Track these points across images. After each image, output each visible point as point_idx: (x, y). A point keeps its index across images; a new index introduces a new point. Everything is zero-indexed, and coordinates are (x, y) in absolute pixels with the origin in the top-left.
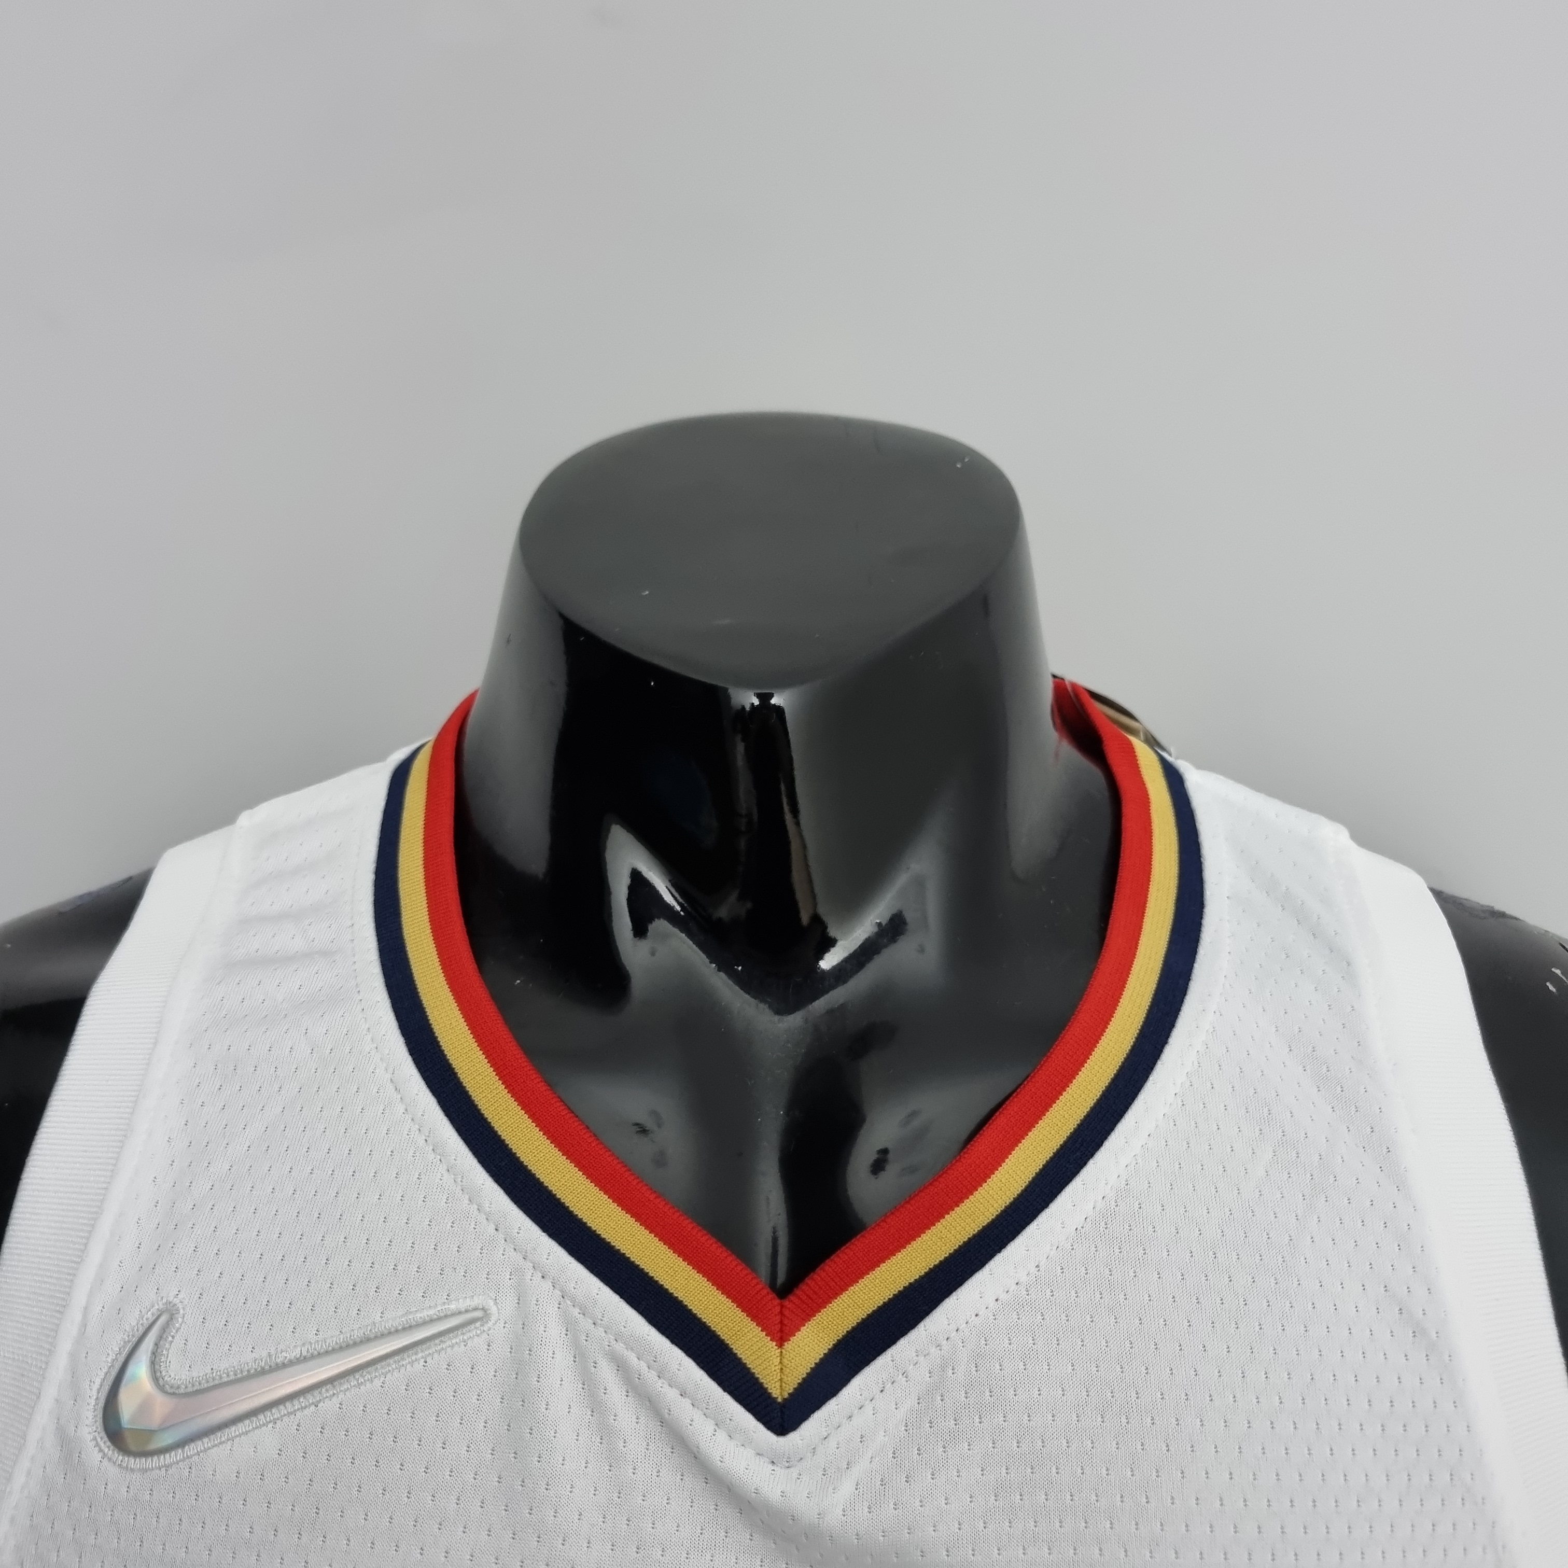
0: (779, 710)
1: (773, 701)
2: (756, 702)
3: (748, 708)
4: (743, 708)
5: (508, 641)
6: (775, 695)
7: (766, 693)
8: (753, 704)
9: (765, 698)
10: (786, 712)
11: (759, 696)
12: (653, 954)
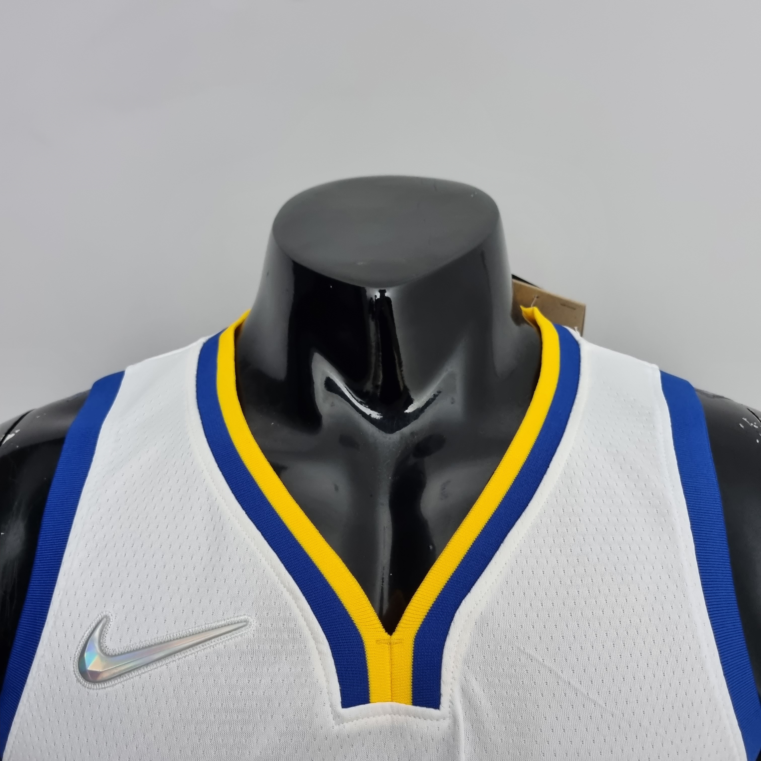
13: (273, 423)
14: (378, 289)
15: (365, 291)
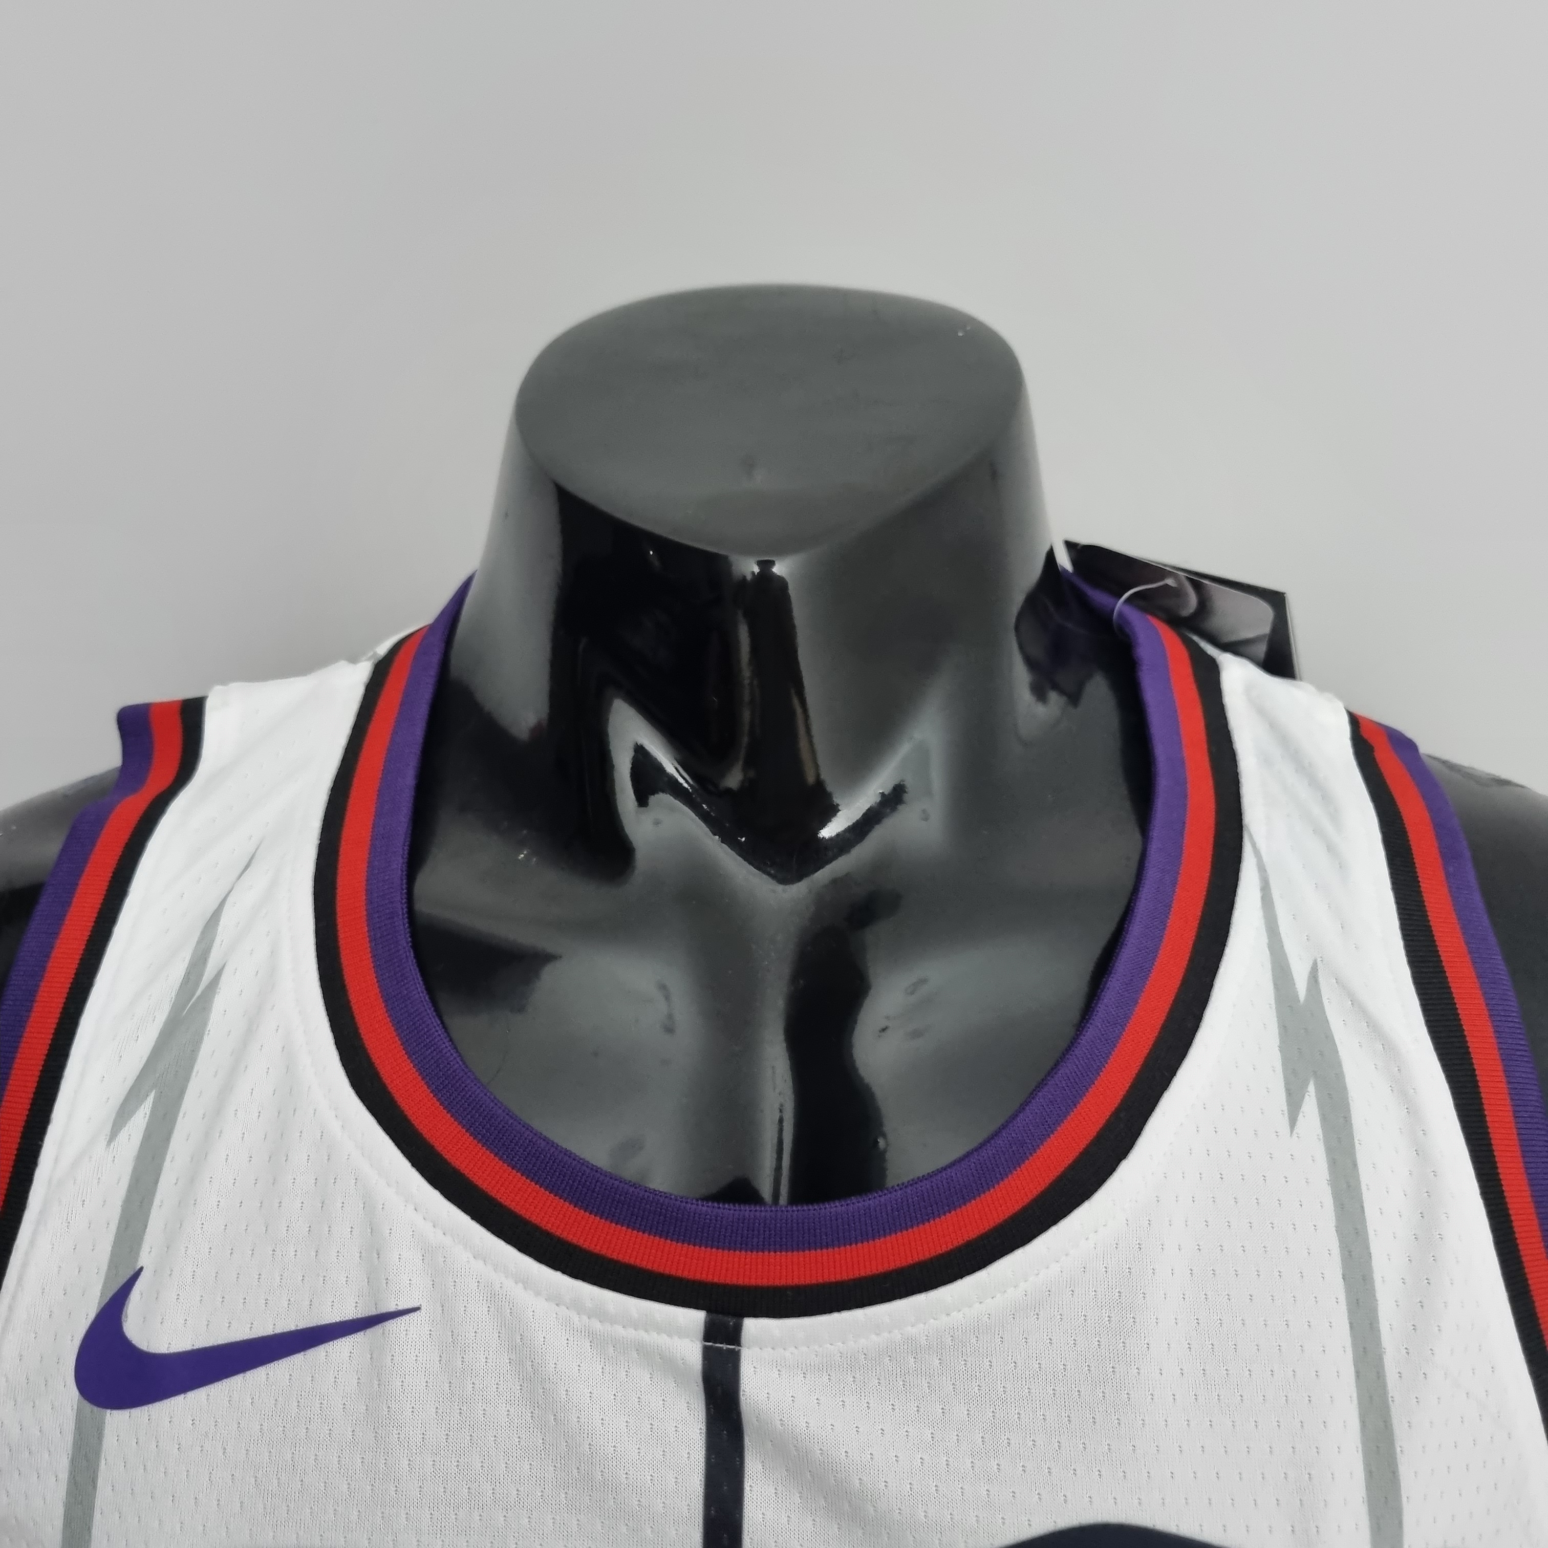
0: (781, 581)
4: (744, 577)
7: (767, 560)
9: (765, 566)
10: (788, 582)
13: (522, 856)
14: (755, 561)
15: (729, 563)
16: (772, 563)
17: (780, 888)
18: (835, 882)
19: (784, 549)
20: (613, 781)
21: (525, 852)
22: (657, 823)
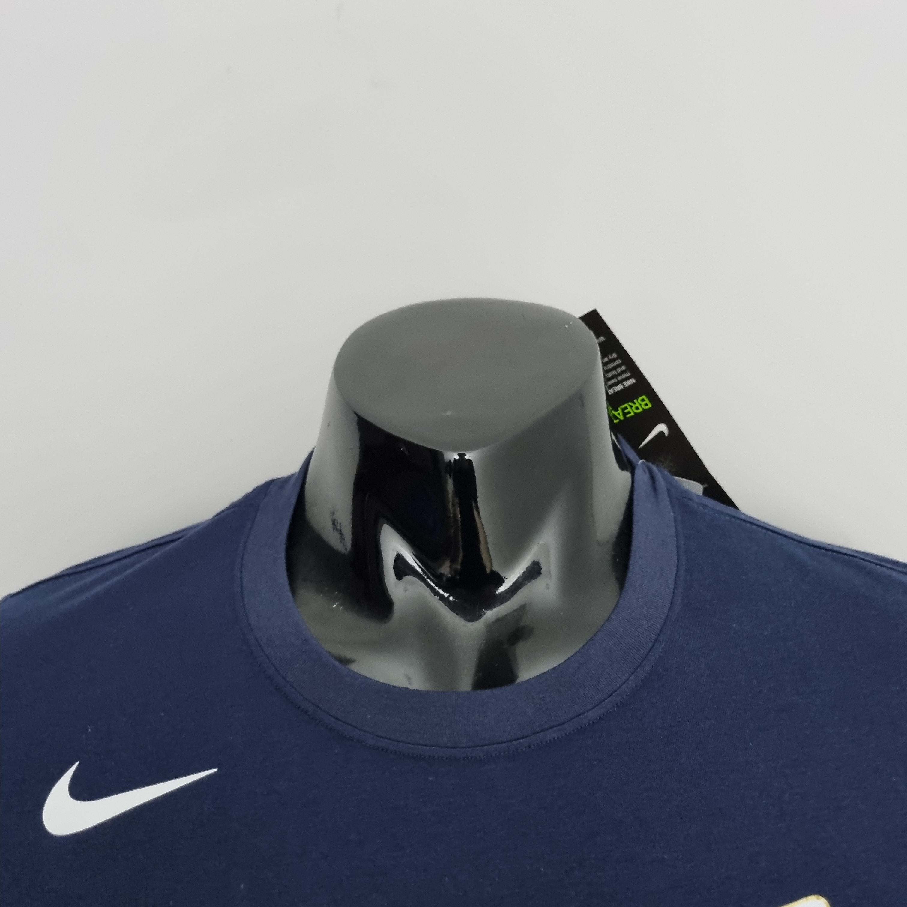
0: (470, 462)
1: (466, 457)
2: (457, 457)
3: (452, 460)
4: (450, 461)
5: (328, 426)
6: (466, 454)
7: (462, 453)
8: (455, 459)
9: (462, 456)
10: (473, 461)
11: (459, 454)
12: (405, 591)
13: (335, 606)
14: (457, 454)
15: (442, 455)
16: (465, 455)
17: (469, 624)
18: (500, 620)
19: (471, 448)
20: (382, 567)
21: (336, 604)
22: (405, 590)
